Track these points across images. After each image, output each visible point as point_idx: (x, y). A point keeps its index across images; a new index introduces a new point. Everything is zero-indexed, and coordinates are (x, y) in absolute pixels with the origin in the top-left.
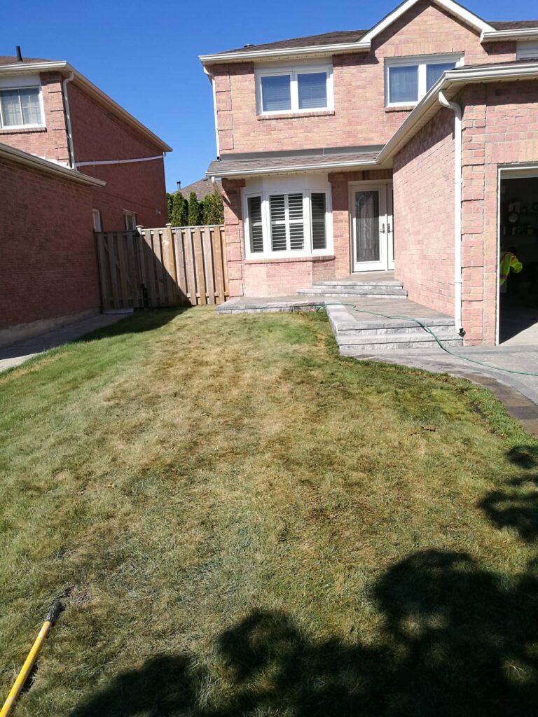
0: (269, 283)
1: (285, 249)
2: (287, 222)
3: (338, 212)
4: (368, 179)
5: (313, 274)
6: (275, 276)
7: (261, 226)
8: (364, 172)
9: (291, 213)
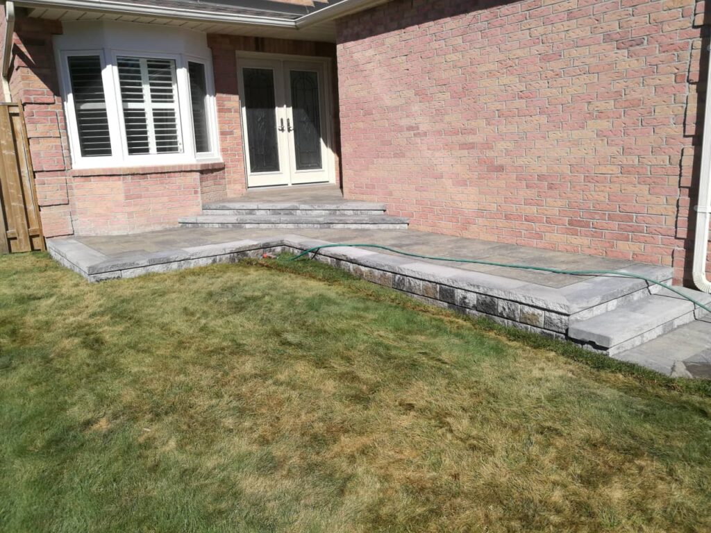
0: (132, 209)
1: (147, 151)
2: (148, 106)
3: (224, 96)
4: (263, 50)
5: (202, 193)
6: (140, 197)
7: (105, 110)
8: (257, 39)
9: (152, 90)
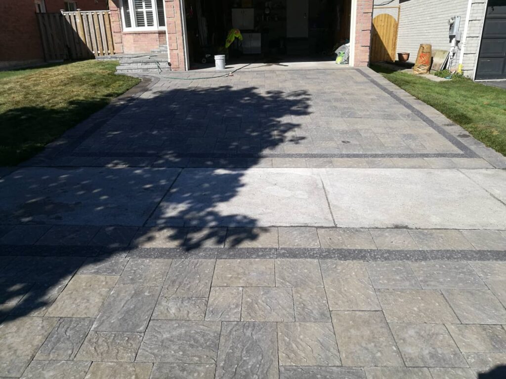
0: (135, 45)
1: (144, 26)
2: (144, 10)
5: (159, 41)
6: (138, 41)
7: (129, 12)
9: (146, 4)
